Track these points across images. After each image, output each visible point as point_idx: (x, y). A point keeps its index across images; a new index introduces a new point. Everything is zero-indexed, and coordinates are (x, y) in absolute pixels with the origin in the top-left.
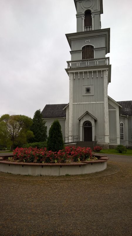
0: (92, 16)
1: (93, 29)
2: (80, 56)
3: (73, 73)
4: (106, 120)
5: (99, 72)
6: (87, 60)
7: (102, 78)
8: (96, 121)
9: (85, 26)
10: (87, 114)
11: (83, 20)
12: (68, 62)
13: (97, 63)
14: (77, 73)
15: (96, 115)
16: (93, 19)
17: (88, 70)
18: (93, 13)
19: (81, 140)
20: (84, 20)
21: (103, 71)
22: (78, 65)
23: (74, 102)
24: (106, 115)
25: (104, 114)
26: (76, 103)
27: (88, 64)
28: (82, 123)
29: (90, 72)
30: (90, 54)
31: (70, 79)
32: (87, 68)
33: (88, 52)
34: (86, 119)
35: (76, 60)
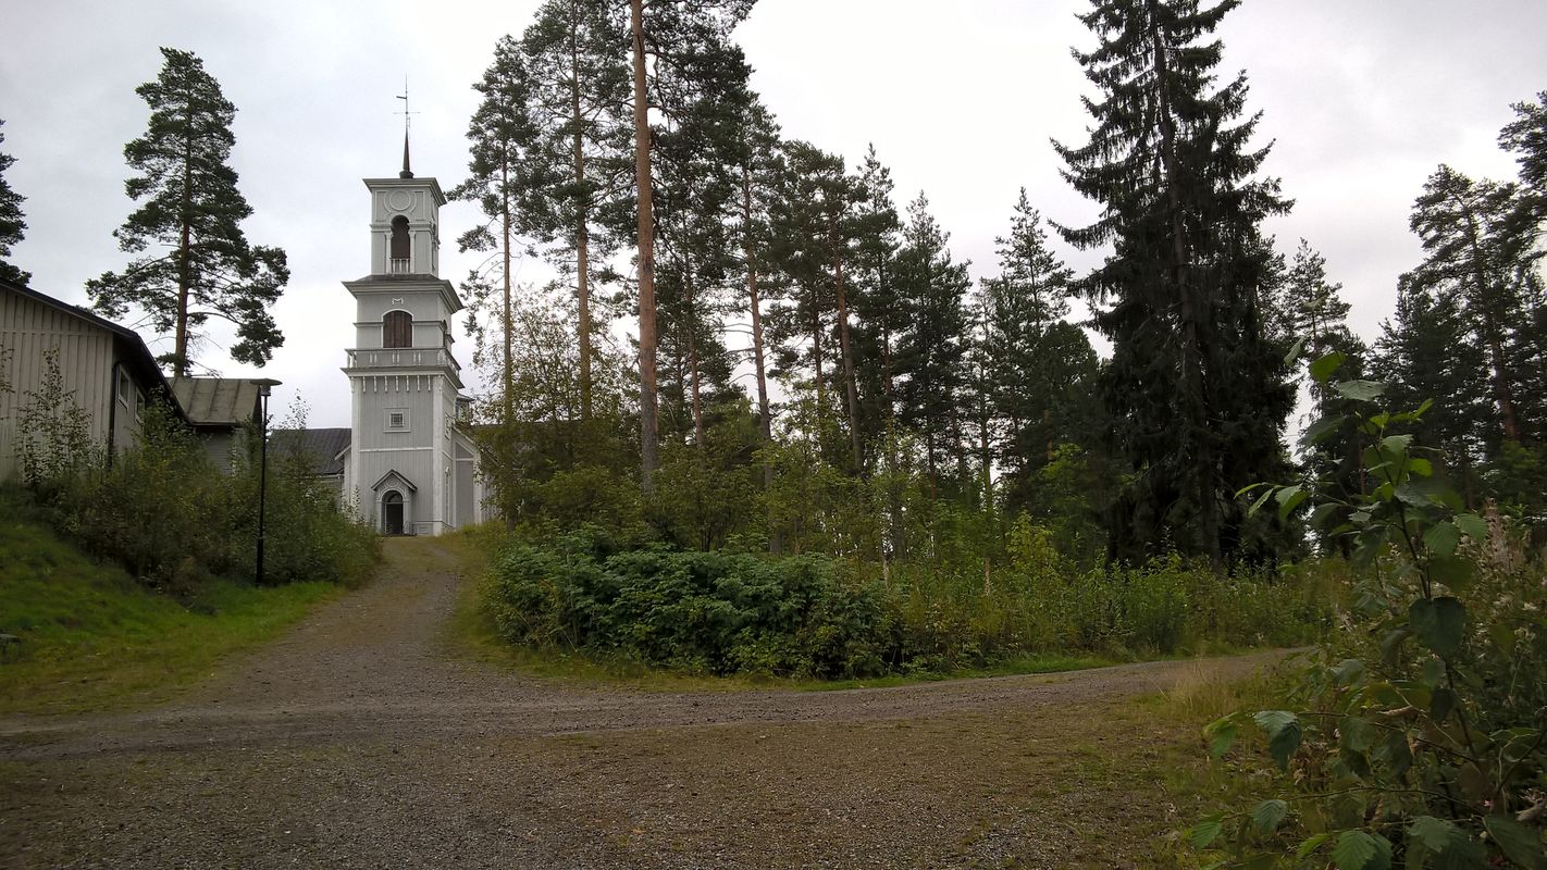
0: (411, 234)
1: (412, 271)
2: (378, 339)
3: (361, 378)
4: (436, 487)
5: (423, 378)
6: (396, 350)
7: (431, 392)
8: (413, 491)
9: (393, 257)
10: (393, 475)
11: (389, 242)
12: (350, 352)
13: (417, 358)
14: (369, 379)
15: (416, 477)
16: (412, 240)
17: (397, 374)
18: (413, 226)
20: (392, 240)
21: (432, 377)
22: (373, 359)
23: (364, 448)
24: (435, 477)
25: (432, 474)
26: (369, 450)
27: (396, 358)
28: (380, 495)
29: (402, 378)
30: (403, 333)
31: (353, 392)
32: (394, 368)
33: (398, 329)
34: (389, 487)
35: (370, 347)
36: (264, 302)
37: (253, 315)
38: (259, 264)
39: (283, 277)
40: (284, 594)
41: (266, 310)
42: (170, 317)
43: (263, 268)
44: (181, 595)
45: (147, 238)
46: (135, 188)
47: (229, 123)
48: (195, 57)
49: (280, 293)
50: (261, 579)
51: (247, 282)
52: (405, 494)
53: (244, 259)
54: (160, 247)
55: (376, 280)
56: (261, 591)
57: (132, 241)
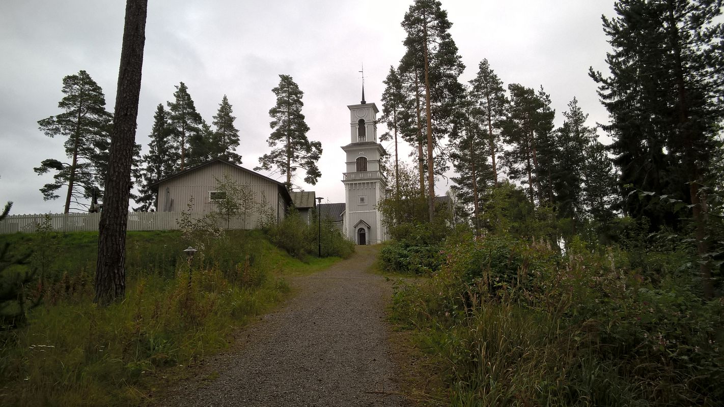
0: (366, 126)
1: (366, 141)
2: (354, 168)
3: (348, 184)
4: (378, 227)
5: (372, 183)
6: (361, 172)
7: (375, 188)
8: (369, 228)
9: (359, 135)
10: (361, 222)
11: (357, 129)
12: (344, 174)
13: (370, 176)
14: (351, 184)
15: (369, 222)
16: (366, 128)
17: (362, 182)
18: (367, 123)
19: (357, 244)
20: (359, 129)
21: (375, 182)
22: (353, 176)
23: (350, 211)
24: (377, 222)
25: (376, 221)
26: (352, 212)
27: (361, 176)
28: (357, 230)
29: (364, 183)
30: (364, 165)
31: (346, 188)
32: (361, 180)
33: (361, 164)
34: (360, 227)
35: (351, 172)
36: (314, 161)
37: (311, 166)
38: (312, 147)
39: (321, 151)
40: (326, 260)
41: (315, 164)
42: (285, 169)
43: (314, 149)
44: (301, 259)
45: (277, 141)
46: (273, 125)
47: (301, 98)
48: (290, 77)
49: (319, 157)
50: (320, 256)
51: (309, 154)
52: (366, 229)
53: (307, 146)
54: (281, 145)
55: (353, 145)
56: (320, 259)
57: (272, 143)
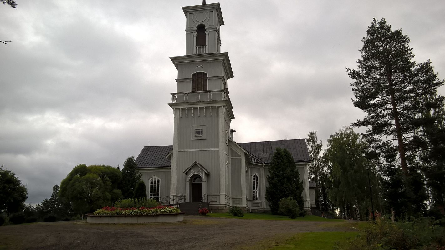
0: (207, 33)
1: (207, 52)
2: (189, 87)
3: (179, 109)
4: (221, 173)
5: (214, 108)
6: (198, 93)
7: (218, 116)
8: (208, 175)
9: (197, 45)
10: (196, 165)
11: (195, 38)
12: (173, 94)
13: (210, 97)
14: (183, 109)
15: (209, 165)
16: (207, 36)
17: (199, 106)
18: (208, 29)
19: (187, 201)
20: (197, 37)
21: (219, 107)
22: (186, 98)
23: (180, 149)
24: (221, 167)
25: (219, 165)
26: (182, 150)
27: (198, 97)
28: (189, 177)
29: (201, 108)
30: (202, 83)
31: (174, 117)
32: (197, 103)
33: (199, 82)
34: (194, 172)
35: (184, 91)
52: (203, 177)
55: (188, 56)
